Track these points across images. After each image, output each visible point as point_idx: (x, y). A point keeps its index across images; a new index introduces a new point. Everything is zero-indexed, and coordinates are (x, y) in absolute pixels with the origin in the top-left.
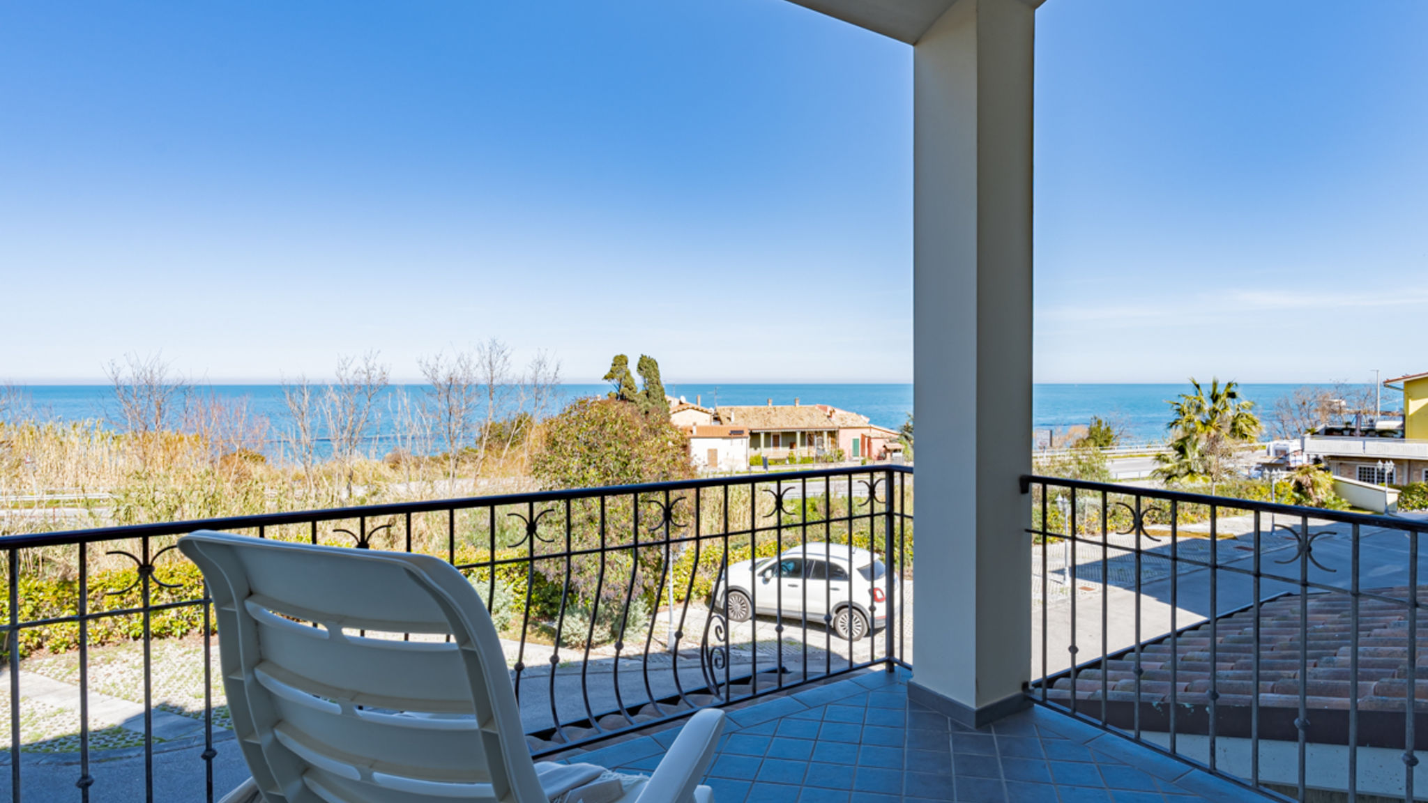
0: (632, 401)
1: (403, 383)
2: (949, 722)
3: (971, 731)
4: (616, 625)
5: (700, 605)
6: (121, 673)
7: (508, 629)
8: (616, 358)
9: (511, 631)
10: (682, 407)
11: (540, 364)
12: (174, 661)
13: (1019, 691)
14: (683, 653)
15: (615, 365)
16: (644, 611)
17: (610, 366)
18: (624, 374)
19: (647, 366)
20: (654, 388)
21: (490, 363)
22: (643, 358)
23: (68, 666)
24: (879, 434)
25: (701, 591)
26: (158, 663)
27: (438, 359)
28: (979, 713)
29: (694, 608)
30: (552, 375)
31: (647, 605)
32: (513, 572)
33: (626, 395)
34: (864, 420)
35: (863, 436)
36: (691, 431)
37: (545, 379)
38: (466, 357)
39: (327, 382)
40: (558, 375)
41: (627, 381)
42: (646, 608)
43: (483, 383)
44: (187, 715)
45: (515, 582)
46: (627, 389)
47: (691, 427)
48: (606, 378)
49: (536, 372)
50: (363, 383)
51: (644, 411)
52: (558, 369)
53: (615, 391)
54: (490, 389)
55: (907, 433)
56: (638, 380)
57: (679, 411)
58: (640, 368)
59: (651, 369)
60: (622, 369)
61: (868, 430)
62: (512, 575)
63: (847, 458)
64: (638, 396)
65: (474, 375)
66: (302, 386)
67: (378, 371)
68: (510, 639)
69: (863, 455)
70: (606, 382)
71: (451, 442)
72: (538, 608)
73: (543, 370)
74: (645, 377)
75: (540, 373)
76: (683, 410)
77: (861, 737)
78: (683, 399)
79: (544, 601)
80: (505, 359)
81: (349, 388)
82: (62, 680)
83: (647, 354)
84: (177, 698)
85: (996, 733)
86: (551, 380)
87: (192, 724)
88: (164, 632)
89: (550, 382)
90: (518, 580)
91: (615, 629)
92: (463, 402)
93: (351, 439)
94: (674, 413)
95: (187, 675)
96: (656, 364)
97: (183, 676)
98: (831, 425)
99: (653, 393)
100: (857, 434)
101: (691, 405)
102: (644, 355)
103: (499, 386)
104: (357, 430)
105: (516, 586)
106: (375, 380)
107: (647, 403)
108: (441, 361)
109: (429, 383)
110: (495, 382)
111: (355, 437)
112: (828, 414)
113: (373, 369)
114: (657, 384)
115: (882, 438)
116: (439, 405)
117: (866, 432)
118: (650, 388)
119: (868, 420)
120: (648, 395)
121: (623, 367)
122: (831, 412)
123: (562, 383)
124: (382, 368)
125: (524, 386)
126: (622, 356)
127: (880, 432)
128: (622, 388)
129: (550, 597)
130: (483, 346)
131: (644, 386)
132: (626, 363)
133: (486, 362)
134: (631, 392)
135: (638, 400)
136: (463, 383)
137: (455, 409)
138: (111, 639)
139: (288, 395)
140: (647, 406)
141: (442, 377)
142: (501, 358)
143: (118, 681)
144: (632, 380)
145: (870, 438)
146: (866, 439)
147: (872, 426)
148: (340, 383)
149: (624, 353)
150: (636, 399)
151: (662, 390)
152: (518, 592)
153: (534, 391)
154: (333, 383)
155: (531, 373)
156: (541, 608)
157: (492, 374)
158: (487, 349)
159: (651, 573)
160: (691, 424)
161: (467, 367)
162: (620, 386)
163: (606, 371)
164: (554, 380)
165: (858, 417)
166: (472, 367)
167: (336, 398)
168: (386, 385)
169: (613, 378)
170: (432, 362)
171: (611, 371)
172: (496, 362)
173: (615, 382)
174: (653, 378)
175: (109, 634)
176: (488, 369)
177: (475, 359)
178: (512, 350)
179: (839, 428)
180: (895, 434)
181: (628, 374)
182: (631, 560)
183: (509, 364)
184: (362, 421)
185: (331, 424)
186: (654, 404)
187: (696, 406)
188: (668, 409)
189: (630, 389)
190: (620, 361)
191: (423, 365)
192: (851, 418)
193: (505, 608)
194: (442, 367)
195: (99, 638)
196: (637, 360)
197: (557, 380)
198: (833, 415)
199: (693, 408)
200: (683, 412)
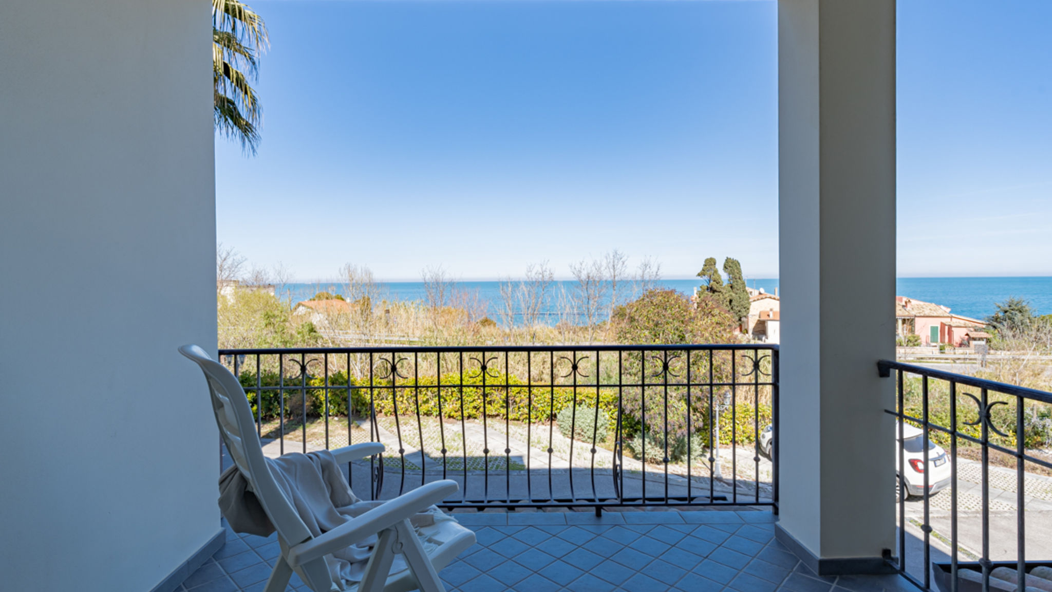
0: (720, 292)
1: (561, 280)
2: (799, 564)
3: (815, 576)
4: (676, 451)
5: (750, 448)
6: (410, 431)
7: (605, 442)
8: (706, 260)
9: (607, 443)
10: (761, 296)
11: (646, 266)
12: (431, 428)
13: (879, 556)
14: (726, 481)
15: (706, 266)
16: (700, 445)
17: (702, 266)
18: (713, 272)
19: (732, 266)
20: (737, 282)
21: (614, 266)
22: (728, 260)
23: (390, 423)
24: (962, 323)
25: (751, 438)
26: (425, 428)
27: (581, 264)
28: (822, 563)
29: (745, 450)
30: (655, 274)
31: (701, 441)
32: (610, 405)
33: (715, 287)
34: (944, 310)
35: (943, 325)
36: (769, 315)
37: (650, 276)
38: (599, 262)
39: (521, 280)
40: (658, 273)
41: (715, 277)
42: (701, 444)
43: (609, 279)
44: (432, 458)
45: (611, 412)
46: (715, 283)
47: (768, 312)
48: (699, 275)
49: (643, 272)
50: (540, 280)
51: (728, 299)
52: (658, 269)
53: (706, 285)
54: (613, 284)
55: (995, 323)
56: (724, 276)
57: (758, 300)
58: (725, 267)
59: (735, 268)
60: (711, 268)
61: (949, 320)
62: (609, 406)
63: (924, 344)
64: (724, 288)
65: (604, 274)
66: (508, 282)
67: (548, 272)
68: (605, 449)
69: (942, 341)
70: (699, 278)
71: (589, 317)
72: (626, 431)
73: (648, 270)
74: (729, 274)
75: (646, 272)
76: (762, 299)
77: (710, 554)
78: (762, 290)
79: (631, 427)
80: (623, 263)
81: (533, 283)
82: (387, 430)
83: (731, 256)
84: (429, 448)
85: (838, 584)
86: (653, 277)
87: (434, 463)
88: (429, 413)
89: (653, 278)
90: (613, 410)
91: (676, 454)
92: (597, 292)
93: (533, 314)
94: (754, 301)
95: (435, 437)
96: (739, 264)
97: (434, 437)
98: (907, 314)
99: (736, 286)
100: (937, 323)
101: (769, 295)
102: (729, 257)
103: (619, 281)
104: (536, 309)
105: (612, 414)
106: (547, 278)
107: (731, 293)
108: (584, 266)
109: (576, 279)
110: (616, 279)
111: (536, 313)
112: (904, 303)
113: (545, 271)
114: (740, 279)
115: (966, 327)
116: (582, 294)
117: (947, 321)
118: (734, 282)
119: (948, 310)
120: (731, 287)
121: (712, 267)
122: (906, 303)
123: (661, 279)
124: (550, 271)
125: (636, 281)
126: (711, 259)
127: (962, 322)
128: (712, 282)
129: (635, 425)
130: (609, 255)
131: (729, 280)
132: (715, 264)
133: (611, 266)
134: (718, 285)
135: (724, 291)
136: (597, 279)
137: (591, 297)
138: (408, 413)
139: (501, 287)
140: (731, 295)
141: (584, 276)
142: (621, 263)
143: (407, 434)
144: (719, 276)
145: (950, 327)
146: (947, 328)
147: (954, 315)
148: (528, 280)
149: (713, 257)
150: (722, 290)
151: (744, 283)
152: (613, 419)
153: (642, 284)
154: (525, 280)
155: (640, 272)
156: (629, 431)
157: (614, 273)
158: (612, 257)
159: (701, 417)
160: (768, 310)
161: (600, 269)
162: (710, 281)
163: (699, 270)
164: (655, 277)
165: (938, 308)
166: (603, 269)
167: (525, 289)
168: (553, 281)
169: (704, 275)
170: (578, 267)
171: (703, 270)
172: (617, 265)
173: (706, 278)
174: (736, 274)
175: (407, 410)
176: (612, 270)
177: (604, 264)
178: (628, 257)
179: (915, 316)
180: (981, 324)
181: (716, 272)
182: (685, 407)
183: (626, 266)
184: (540, 302)
185: (523, 305)
186: (736, 294)
187: (773, 296)
188: (749, 298)
189: (717, 283)
190: (710, 263)
191: (573, 268)
192: (929, 308)
193: (603, 427)
194: (584, 269)
195: (402, 411)
196: (724, 261)
197: (658, 277)
198: (909, 305)
199: (770, 298)
200: (762, 301)
